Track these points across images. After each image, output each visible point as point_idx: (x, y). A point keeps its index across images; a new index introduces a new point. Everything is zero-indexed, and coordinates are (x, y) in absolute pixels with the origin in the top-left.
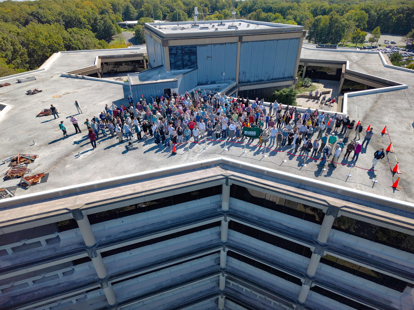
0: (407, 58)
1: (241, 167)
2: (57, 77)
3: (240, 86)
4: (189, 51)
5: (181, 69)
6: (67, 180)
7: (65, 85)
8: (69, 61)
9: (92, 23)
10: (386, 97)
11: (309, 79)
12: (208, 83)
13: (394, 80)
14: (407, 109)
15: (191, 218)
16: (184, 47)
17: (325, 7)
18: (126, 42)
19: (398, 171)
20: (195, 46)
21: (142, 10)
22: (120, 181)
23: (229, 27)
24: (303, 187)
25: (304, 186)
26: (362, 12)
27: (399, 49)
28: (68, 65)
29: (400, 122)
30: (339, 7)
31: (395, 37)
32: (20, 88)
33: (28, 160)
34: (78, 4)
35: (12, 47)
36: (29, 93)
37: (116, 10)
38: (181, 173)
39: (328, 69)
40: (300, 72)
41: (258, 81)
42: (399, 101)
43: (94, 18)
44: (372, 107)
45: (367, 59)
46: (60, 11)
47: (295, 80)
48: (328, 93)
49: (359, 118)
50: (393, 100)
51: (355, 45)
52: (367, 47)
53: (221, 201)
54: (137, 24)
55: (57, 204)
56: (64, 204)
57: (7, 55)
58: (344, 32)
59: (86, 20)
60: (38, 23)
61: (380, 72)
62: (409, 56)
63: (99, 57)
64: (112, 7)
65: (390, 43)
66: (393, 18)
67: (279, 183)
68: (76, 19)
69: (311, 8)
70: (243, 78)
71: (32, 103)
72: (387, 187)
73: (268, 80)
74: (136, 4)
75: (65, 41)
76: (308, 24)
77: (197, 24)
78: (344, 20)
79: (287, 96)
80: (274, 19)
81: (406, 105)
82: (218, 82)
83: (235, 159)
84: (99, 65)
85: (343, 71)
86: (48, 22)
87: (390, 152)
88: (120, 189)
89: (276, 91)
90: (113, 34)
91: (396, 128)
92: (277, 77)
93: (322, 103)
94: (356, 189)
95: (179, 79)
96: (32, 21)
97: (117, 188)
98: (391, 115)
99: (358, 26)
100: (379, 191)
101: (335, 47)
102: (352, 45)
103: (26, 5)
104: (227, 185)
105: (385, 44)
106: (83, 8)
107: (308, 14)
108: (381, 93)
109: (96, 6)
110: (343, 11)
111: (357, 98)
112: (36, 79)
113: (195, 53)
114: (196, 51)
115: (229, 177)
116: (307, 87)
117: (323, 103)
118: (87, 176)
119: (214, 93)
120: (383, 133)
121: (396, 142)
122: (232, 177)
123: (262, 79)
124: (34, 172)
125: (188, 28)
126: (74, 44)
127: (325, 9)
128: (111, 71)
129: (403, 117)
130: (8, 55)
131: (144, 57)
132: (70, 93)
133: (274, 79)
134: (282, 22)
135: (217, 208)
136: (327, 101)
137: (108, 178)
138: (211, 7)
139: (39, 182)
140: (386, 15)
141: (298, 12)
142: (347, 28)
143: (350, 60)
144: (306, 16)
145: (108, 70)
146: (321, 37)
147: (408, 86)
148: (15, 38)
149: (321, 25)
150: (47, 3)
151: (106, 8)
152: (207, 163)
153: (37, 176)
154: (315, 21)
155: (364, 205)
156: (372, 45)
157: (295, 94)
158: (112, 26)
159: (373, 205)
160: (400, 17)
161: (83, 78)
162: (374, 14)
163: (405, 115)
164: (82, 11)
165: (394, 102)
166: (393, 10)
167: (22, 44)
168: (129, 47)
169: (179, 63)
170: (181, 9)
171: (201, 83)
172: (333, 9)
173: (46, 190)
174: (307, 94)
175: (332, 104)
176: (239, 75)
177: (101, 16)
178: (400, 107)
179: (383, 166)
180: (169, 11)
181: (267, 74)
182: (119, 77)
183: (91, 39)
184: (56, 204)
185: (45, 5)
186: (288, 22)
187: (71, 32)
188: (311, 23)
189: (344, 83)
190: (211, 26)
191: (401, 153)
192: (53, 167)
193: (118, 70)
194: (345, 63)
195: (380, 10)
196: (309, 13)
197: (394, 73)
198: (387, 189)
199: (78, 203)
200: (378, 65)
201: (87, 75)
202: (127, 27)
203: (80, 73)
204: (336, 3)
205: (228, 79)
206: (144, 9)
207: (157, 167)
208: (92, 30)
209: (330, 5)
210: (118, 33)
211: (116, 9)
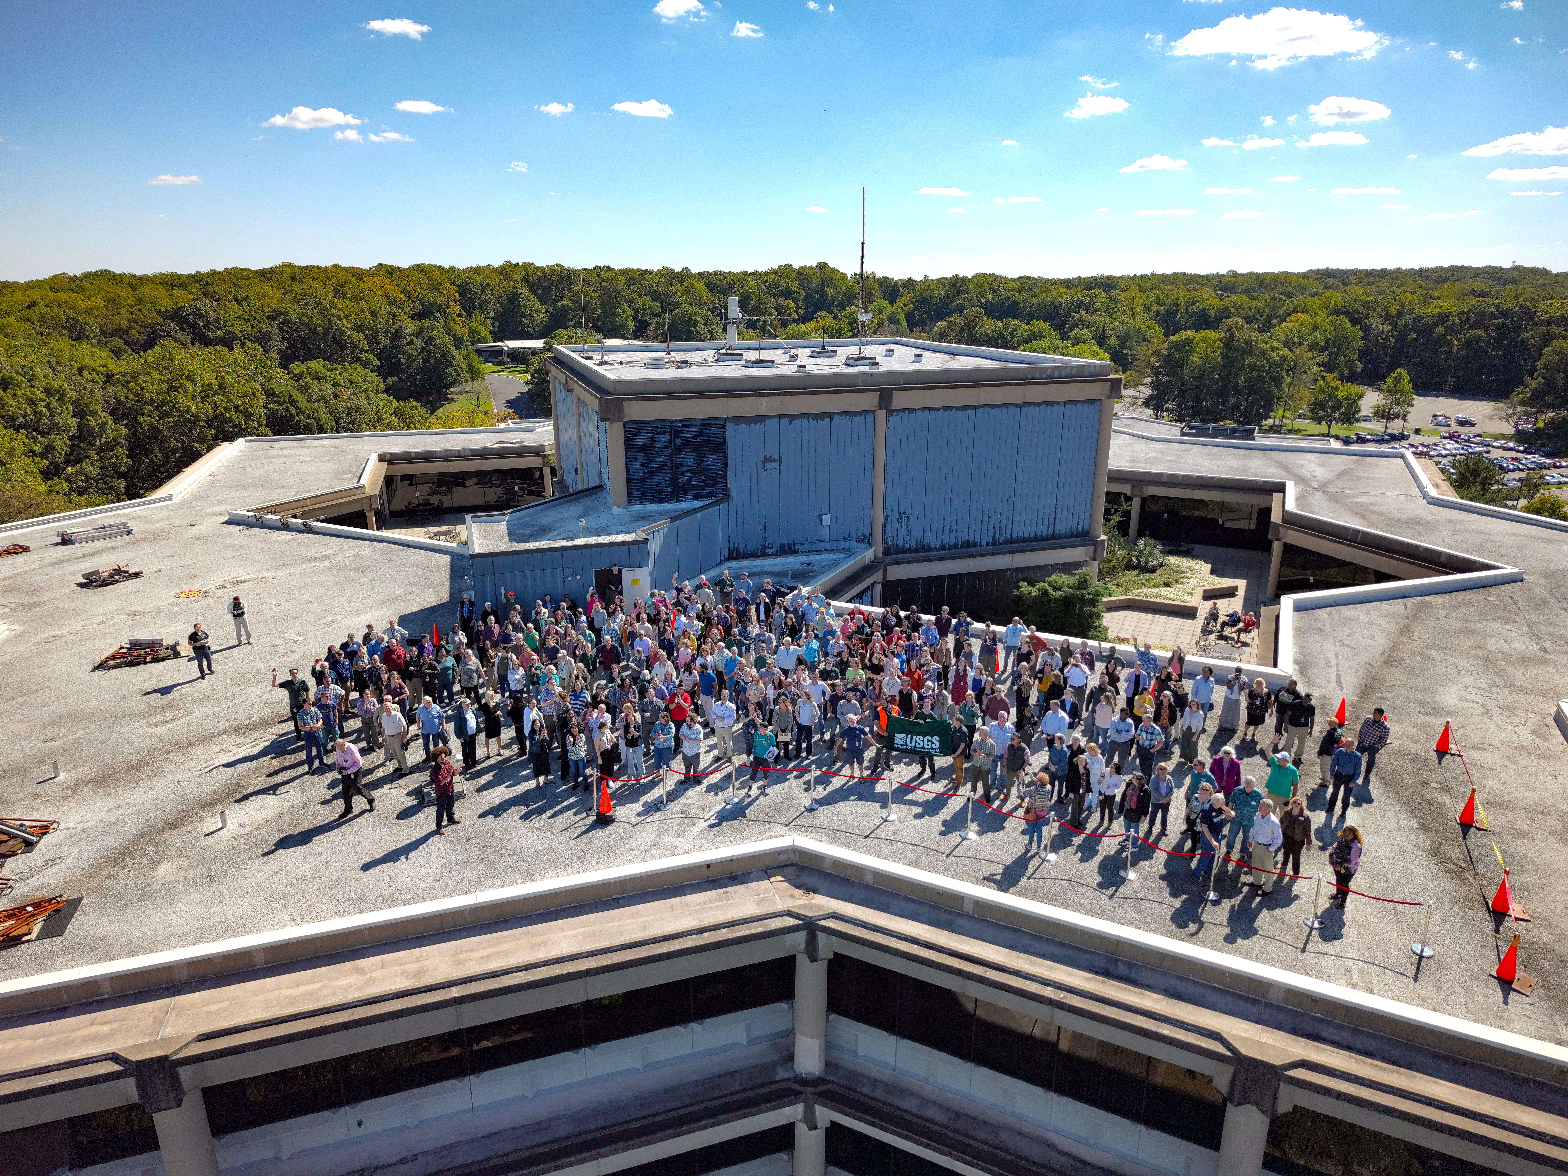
0: (1522, 475)
1: (868, 879)
2: (210, 525)
3: (888, 564)
4: (699, 439)
5: (667, 502)
6: (146, 928)
7: (234, 553)
8: (270, 468)
9: (385, 347)
10: (1442, 614)
11: (1152, 542)
12: (769, 551)
13: (1468, 552)
14: (1527, 660)
15: (658, 1108)
16: (679, 424)
17: (1203, 304)
18: (497, 407)
19: (1515, 909)
20: (721, 423)
21: (563, 307)
22: (366, 933)
23: (849, 362)
24: (1122, 969)
25: (1129, 965)
26: (1337, 320)
27: (1489, 445)
28: (261, 484)
29: (1507, 708)
30: (1253, 304)
31: (1470, 403)
32: (62, 562)
33: (12, 842)
34: (342, 286)
35: (73, 422)
36: (91, 582)
37: (474, 306)
38: (621, 901)
39: (1223, 506)
40: (1116, 519)
41: (956, 546)
42: (1492, 626)
43: (391, 330)
44: (1393, 649)
45: (1361, 474)
46: (275, 306)
47: (1096, 545)
48: (1230, 593)
49: (1342, 689)
50: (1472, 626)
51: (1323, 428)
52: (1369, 437)
53: (791, 1033)
54: (543, 350)
55: (81, 1033)
56: (112, 1034)
57: (49, 449)
58: (1279, 385)
59: (362, 336)
60: (193, 344)
61: (1415, 522)
62: (1530, 469)
63: (382, 458)
64: (458, 296)
65: (1452, 422)
66: (1450, 343)
67: (1023, 952)
68: (327, 333)
69: (1155, 308)
70: (901, 535)
71: (93, 617)
72: (1476, 978)
73: (994, 544)
74: (544, 288)
75: (275, 402)
76: (1149, 358)
77: (736, 352)
78: (1275, 344)
79: (1067, 602)
80: (1028, 341)
81: (1522, 644)
82: (806, 548)
83: (847, 845)
84: (376, 484)
85: (1276, 517)
86: (229, 342)
87: (1478, 829)
88: (361, 971)
89: (1025, 584)
90: (453, 383)
91: (1490, 732)
92: (1030, 531)
93: (1206, 631)
94: (1347, 984)
95: (656, 534)
96: (170, 336)
97: (348, 965)
98: (1468, 680)
99: (1328, 367)
100: (1443, 996)
101: (1250, 435)
102: (1312, 427)
103: (159, 287)
104: (813, 959)
105: (1437, 425)
106: (357, 298)
107: (1146, 323)
108: (1423, 598)
109: (407, 293)
110: (1269, 318)
111: (1330, 614)
112: (129, 533)
113: (720, 446)
114: (725, 439)
115: (822, 923)
116: (1145, 569)
117: (1212, 632)
118: (234, 911)
119: (789, 588)
120: (1442, 750)
121: (1499, 786)
122: (831, 924)
123: (971, 539)
124: (22, 891)
125: (700, 364)
126: (303, 413)
127: (1203, 311)
128: (418, 505)
129: (1515, 689)
130: (53, 448)
131: (544, 456)
132: (244, 582)
133: (1019, 541)
134: (1056, 350)
135: (774, 1066)
136: (1224, 625)
137: (320, 918)
138: (806, 299)
139: (33, 936)
140: (1424, 329)
141: (1109, 320)
142: (1288, 371)
143: (1300, 480)
144: (1138, 331)
145: (410, 503)
146: (1199, 401)
147: (1523, 573)
148: (92, 392)
149: (1195, 359)
150: (235, 281)
151: (439, 299)
152: (731, 861)
153: (30, 909)
154: (1171, 347)
155: (1384, 1059)
156: (1389, 431)
157: (1098, 594)
158: (453, 357)
159: (1422, 1059)
160: (1478, 339)
161: (308, 529)
162: (1380, 327)
163: (1523, 682)
164: (354, 307)
165: (1473, 633)
166: (1448, 315)
167: (113, 412)
168: (502, 425)
169: (662, 479)
170: (700, 305)
171: (741, 549)
172: (1233, 310)
173: (50, 971)
174: (1147, 596)
175: (1244, 637)
176: (885, 524)
177: (416, 322)
178: (1500, 652)
179: (1450, 888)
180: (659, 310)
181: (991, 524)
182: (445, 528)
183: (368, 398)
184: (74, 1035)
185: (226, 287)
186: (1078, 348)
187: (302, 373)
188: (1157, 352)
189: (1283, 560)
190: (787, 357)
191: (1522, 835)
192: (106, 872)
193: (447, 501)
194: (1281, 488)
195: (1400, 314)
196: (1150, 322)
197: (1468, 526)
198: (1475, 985)
199: (168, 1031)
200: (1403, 498)
201: (322, 517)
202: (506, 359)
203: (298, 512)
204: (1241, 293)
205: (845, 539)
206: (570, 304)
207: (529, 877)
208: (379, 368)
209: (1220, 297)
210: (472, 378)
211: (472, 302)
